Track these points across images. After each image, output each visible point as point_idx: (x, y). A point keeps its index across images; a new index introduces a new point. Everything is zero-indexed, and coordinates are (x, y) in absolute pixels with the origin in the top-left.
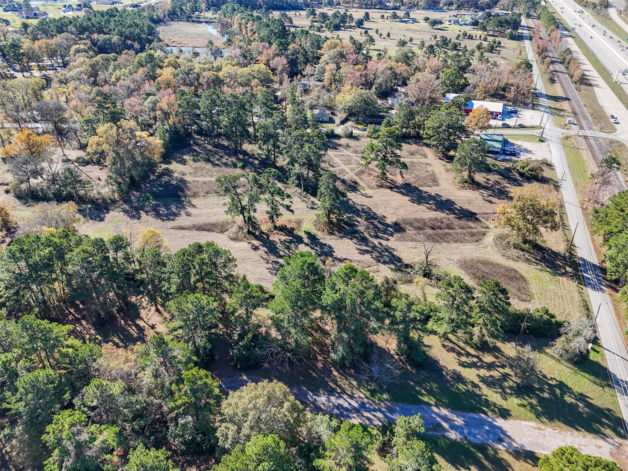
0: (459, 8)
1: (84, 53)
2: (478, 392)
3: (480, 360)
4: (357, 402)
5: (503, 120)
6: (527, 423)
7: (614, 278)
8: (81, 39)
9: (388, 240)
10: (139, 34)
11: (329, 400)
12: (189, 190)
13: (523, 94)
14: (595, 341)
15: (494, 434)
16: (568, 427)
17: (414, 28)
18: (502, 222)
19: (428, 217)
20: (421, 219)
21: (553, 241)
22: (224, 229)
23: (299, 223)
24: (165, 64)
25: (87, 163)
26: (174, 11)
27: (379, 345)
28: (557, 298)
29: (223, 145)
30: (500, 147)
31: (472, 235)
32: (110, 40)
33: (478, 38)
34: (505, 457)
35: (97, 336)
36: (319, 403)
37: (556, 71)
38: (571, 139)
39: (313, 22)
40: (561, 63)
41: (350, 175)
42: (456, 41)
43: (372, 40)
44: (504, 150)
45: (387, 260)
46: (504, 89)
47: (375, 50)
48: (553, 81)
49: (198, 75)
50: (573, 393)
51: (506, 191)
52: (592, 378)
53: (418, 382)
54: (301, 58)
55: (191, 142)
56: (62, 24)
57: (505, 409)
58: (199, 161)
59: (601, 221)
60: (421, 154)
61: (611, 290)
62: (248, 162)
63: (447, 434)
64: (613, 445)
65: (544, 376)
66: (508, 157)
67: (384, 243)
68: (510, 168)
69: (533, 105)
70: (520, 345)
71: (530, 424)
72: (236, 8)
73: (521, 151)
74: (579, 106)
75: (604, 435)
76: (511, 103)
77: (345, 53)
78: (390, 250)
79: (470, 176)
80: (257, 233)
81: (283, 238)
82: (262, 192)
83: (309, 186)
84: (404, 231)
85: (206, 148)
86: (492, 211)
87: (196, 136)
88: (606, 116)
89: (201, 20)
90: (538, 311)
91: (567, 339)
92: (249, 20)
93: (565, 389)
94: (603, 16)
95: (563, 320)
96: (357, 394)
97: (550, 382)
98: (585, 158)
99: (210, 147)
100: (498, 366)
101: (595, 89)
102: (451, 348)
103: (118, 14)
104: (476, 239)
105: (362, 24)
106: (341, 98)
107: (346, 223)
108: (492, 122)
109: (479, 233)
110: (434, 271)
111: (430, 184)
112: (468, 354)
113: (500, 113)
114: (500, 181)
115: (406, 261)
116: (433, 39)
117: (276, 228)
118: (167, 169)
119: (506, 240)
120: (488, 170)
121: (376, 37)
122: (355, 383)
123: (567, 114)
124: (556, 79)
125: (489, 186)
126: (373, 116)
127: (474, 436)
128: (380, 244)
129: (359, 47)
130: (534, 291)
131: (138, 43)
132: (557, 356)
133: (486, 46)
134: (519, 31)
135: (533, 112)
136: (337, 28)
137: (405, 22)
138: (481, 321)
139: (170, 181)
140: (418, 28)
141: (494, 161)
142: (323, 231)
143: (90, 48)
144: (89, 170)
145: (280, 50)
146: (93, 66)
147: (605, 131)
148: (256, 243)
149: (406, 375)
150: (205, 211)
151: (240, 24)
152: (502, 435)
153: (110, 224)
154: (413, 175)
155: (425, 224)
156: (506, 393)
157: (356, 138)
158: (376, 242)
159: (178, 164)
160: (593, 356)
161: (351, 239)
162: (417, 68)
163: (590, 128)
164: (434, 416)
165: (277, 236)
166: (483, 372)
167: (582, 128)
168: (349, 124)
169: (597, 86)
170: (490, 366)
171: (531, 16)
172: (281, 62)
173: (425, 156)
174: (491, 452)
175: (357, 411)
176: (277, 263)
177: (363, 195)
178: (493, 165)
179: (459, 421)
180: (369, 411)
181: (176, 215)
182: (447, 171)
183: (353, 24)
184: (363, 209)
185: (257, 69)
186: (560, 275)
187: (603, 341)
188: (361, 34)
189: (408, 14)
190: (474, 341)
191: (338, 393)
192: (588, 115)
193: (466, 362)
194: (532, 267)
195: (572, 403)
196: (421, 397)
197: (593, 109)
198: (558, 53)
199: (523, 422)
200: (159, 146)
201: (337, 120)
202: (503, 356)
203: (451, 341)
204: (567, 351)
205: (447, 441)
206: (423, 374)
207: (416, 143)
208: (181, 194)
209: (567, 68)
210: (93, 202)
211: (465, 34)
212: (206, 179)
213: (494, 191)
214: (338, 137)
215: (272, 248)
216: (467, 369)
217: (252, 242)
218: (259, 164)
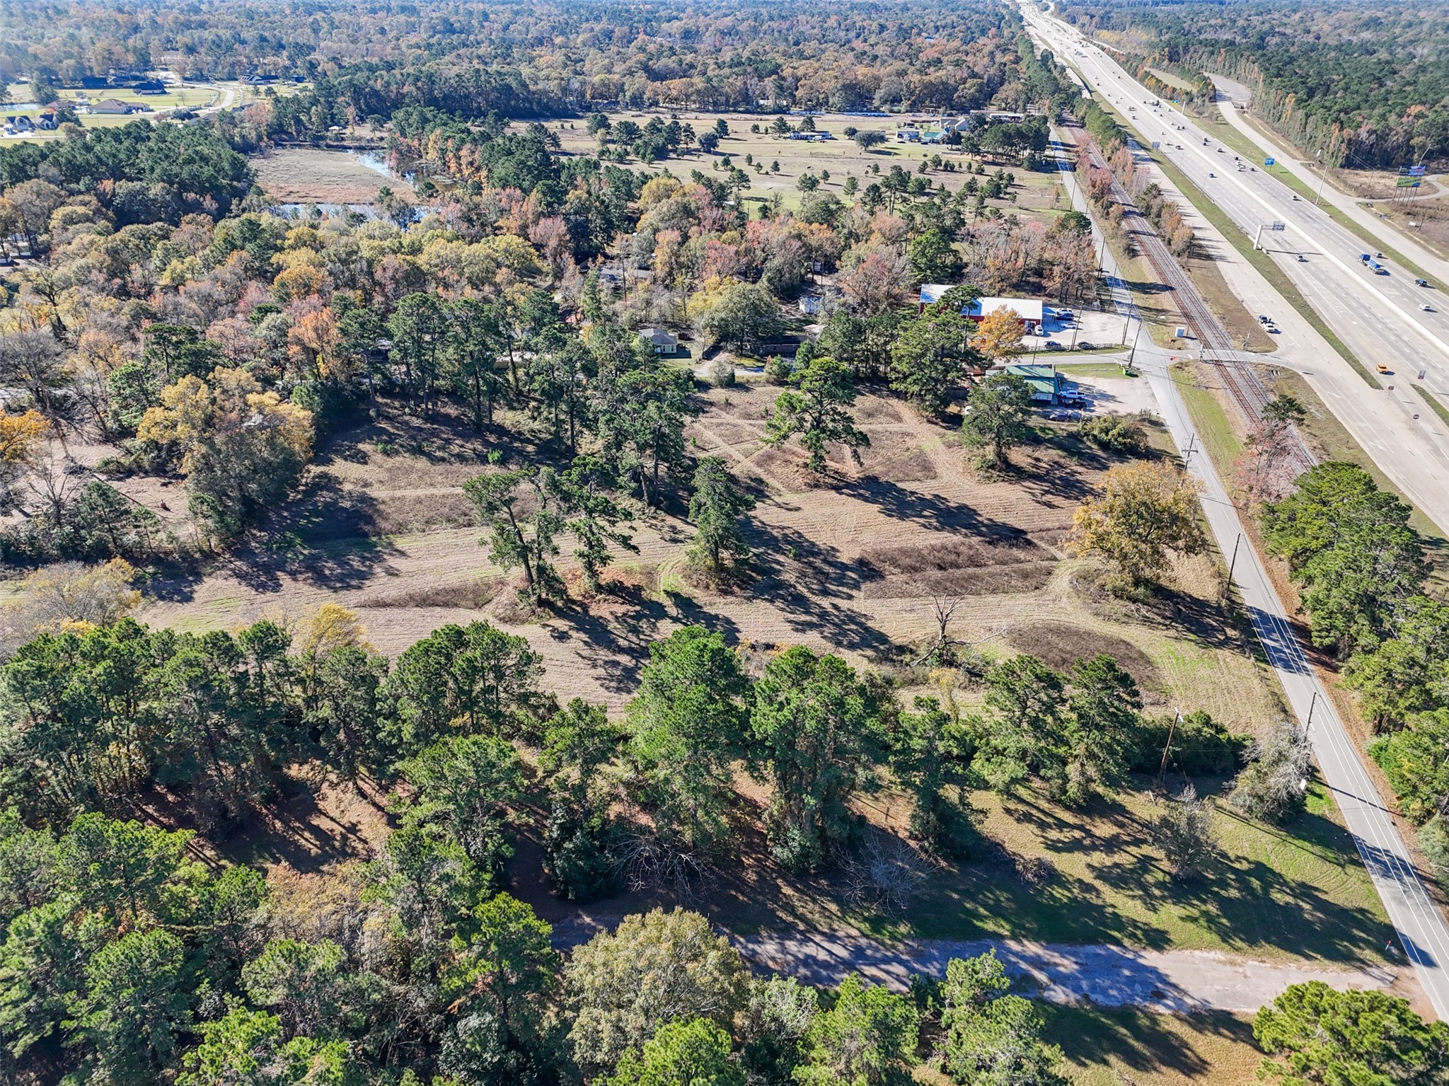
0: (913, 108)
1: (88, 224)
2: (1095, 901)
3: (1089, 833)
4: (844, 947)
5: (1046, 335)
6: (1205, 954)
7: (1327, 641)
8: (72, 193)
9: (850, 597)
10: (211, 179)
11: (784, 951)
12: (386, 519)
13: (1079, 280)
14: (1312, 773)
15: (1144, 983)
16: (1289, 955)
17: (826, 151)
18: (1087, 543)
19: (927, 542)
20: (913, 550)
21: (1191, 577)
22: (480, 600)
23: (650, 574)
24: (287, 243)
25: (128, 473)
26: (281, 125)
27: (872, 822)
28: (1218, 694)
29: (448, 416)
30: (1052, 390)
31: (1026, 575)
32: (143, 192)
33: (964, 168)
34: (1173, 1030)
35: (223, 862)
36: (764, 958)
37: (1134, 232)
38: (1190, 369)
39: (605, 142)
40: (1142, 215)
41: (743, 467)
42: (921, 176)
43: (743, 178)
44: (1059, 397)
45: (857, 639)
46: (1039, 273)
47: (751, 199)
48: (1132, 252)
49: (370, 263)
50: (1285, 883)
51: (1078, 481)
52: (1317, 849)
53: (968, 891)
54: (596, 221)
55: (372, 413)
56: (23, 161)
57: (1157, 930)
58: (397, 452)
59: (1283, 529)
60: (887, 414)
61: (1322, 669)
62: (512, 449)
63: (1046, 994)
64: (1382, 980)
65: (1224, 855)
66: (1070, 412)
67: (844, 604)
68: (1079, 432)
69: (1102, 302)
70: (1163, 796)
71: (1212, 955)
72: (429, 116)
73: (1095, 398)
74: (1194, 301)
75: (1362, 961)
76: (1056, 301)
77: (693, 206)
78: (858, 620)
79: (999, 454)
80: (560, 604)
81: (620, 609)
82: (570, 509)
83: (660, 494)
84: (883, 577)
85: (407, 423)
86: (1057, 525)
87: (380, 400)
88: (1251, 319)
89: (345, 143)
90: (1190, 721)
91: (1259, 771)
92: (463, 141)
93: (1270, 877)
94: (1210, 117)
95: (1242, 735)
96: (843, 930)
97: (1237, 865)
98: (1223, 404)
99: (416, 422)
100: (1128, 844)
101: (1220, 264)
102: (1024, 814)
103: (152, 135)
104: (1034, 584)
105: (715, 145)
106: (701, 303)
107: (754, 568)
108: (1028, 341)
109: (1038, 570)
110: (961, 656)
111: (919, 475)
112: (1062, 825)
113: (1038, 322)
114: (1062, 461)
115: (897, 639)
116: (871, 174)
117: (599, 588)
118: (324, 476)
119: (1098, 582)
120: (1033, 439)
121: (749, 171)
122: (833, 907)
123: (1172, 319)
124: (1138, 248)
125: (1042, 472)
126: (773, 339)
127: (1104, 991)
128: (835, 607)
129: (719, 194)
130: (1171, 683)
131: (213, 198)
132: (1241, 812)
133: (985, 185)
134: (1047, 152)
135: (1105, 316)
136: (661, 154)
137: (805, 138)
138: (1080, 750)
139: (336, 502)
140: (836, 152)
141: (1044, 421)
142: (707, 587)
143: (97, 212)
144: (134, 488)
145: (549, 204)
146: (113, 253)
147: (1254, 349)
148: (562, 625)
149: (940, 879)
150: (430, 563)
151: (443, 152)
152: (1159, 985)
153: (209, 606)
154: (879, 459)
155: (923, 559)
156: (1152, 897)
157: (743, 387)
158: (826, 603)
159: (349, 464)
160: (1313, 806)
161: (772, 601)
162: (850, 233)
163: (1224, 345)
164: (1013, 959)
165: (606, 605)
166: (1098, 858)
167: (1207, 345)
168: (722, 357)
169: (1222, 258)
170: (1111, 845)
171: (1065, 121)
172: (553, 230)
173: (899, 419)
174: (1144, 1022)
175: (849, 966)
176: (615, 664)
177: (778, 505)
178: (1043, 429)
179: (1067, 965)
180: (874, 963)
181: (362, 576)
182: (950, 446)
183: (695, 145)
184: (785, 535)
185: (503, 245)
186: (1217, 647)
187: (1327, 774)
188: (716, 165)
189: (809, 123)
190: (1070, 793)
191: (801, 932)
192: (1215, 318)
193: (1059, 841)
194: (1159, 633)
195: (1287, 903)
196: (979, 924)
197: (1223, 306)
198: (1133, 195)
199: (1197, 953)
200: (306, 423)
201: (696, 351)
202: (1133, 821)
203: (1021, 800)
204: (1261, 799)
205: (1050, 1009)
206: (975, 875)
207: (873, 392)
208: (367, 528)
209: (1157, 224)
210: (158, 558)
211: (937, 162)
212: (421, 492)
213: (1054, 484)
214: (703, 386)
215: (598, 633)
216: (1065, 856)
217: (551, 622)
218: (537, 453)
